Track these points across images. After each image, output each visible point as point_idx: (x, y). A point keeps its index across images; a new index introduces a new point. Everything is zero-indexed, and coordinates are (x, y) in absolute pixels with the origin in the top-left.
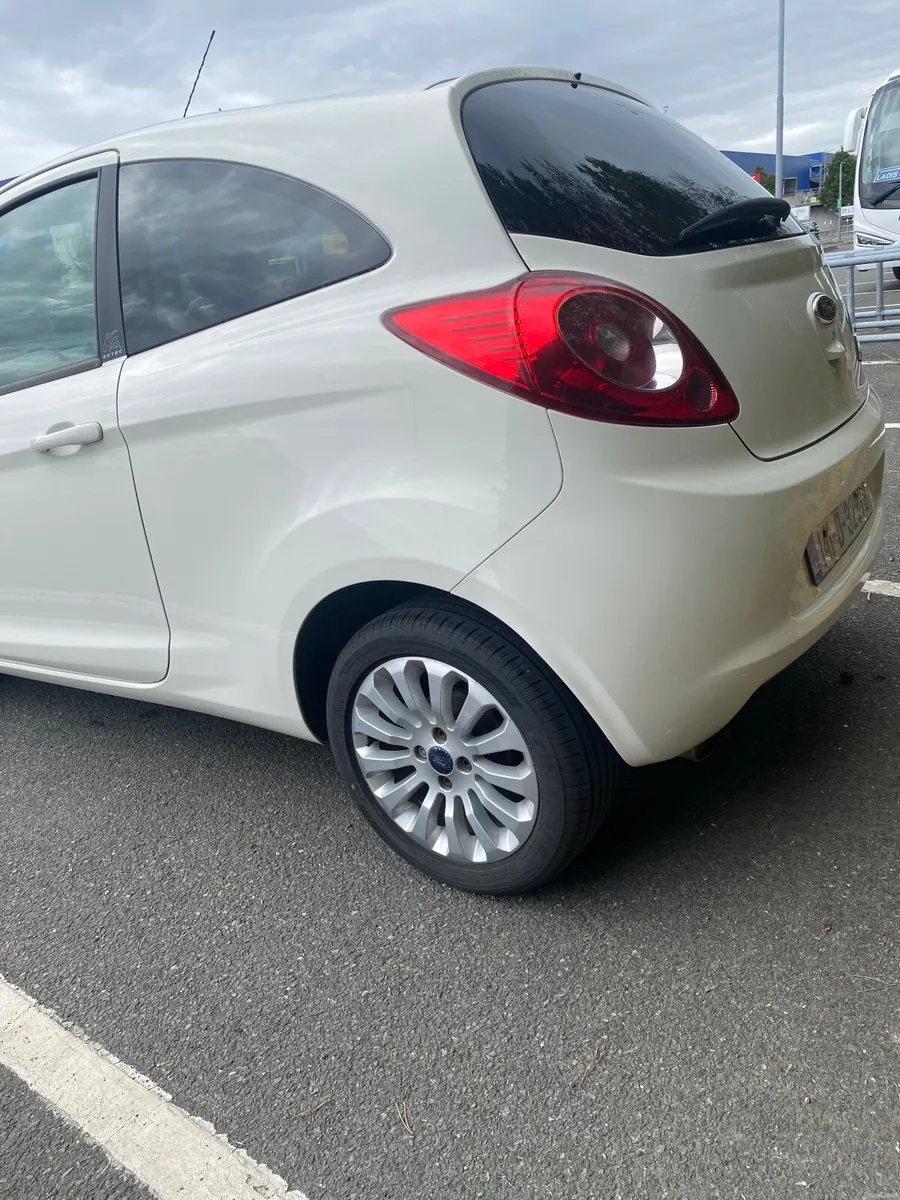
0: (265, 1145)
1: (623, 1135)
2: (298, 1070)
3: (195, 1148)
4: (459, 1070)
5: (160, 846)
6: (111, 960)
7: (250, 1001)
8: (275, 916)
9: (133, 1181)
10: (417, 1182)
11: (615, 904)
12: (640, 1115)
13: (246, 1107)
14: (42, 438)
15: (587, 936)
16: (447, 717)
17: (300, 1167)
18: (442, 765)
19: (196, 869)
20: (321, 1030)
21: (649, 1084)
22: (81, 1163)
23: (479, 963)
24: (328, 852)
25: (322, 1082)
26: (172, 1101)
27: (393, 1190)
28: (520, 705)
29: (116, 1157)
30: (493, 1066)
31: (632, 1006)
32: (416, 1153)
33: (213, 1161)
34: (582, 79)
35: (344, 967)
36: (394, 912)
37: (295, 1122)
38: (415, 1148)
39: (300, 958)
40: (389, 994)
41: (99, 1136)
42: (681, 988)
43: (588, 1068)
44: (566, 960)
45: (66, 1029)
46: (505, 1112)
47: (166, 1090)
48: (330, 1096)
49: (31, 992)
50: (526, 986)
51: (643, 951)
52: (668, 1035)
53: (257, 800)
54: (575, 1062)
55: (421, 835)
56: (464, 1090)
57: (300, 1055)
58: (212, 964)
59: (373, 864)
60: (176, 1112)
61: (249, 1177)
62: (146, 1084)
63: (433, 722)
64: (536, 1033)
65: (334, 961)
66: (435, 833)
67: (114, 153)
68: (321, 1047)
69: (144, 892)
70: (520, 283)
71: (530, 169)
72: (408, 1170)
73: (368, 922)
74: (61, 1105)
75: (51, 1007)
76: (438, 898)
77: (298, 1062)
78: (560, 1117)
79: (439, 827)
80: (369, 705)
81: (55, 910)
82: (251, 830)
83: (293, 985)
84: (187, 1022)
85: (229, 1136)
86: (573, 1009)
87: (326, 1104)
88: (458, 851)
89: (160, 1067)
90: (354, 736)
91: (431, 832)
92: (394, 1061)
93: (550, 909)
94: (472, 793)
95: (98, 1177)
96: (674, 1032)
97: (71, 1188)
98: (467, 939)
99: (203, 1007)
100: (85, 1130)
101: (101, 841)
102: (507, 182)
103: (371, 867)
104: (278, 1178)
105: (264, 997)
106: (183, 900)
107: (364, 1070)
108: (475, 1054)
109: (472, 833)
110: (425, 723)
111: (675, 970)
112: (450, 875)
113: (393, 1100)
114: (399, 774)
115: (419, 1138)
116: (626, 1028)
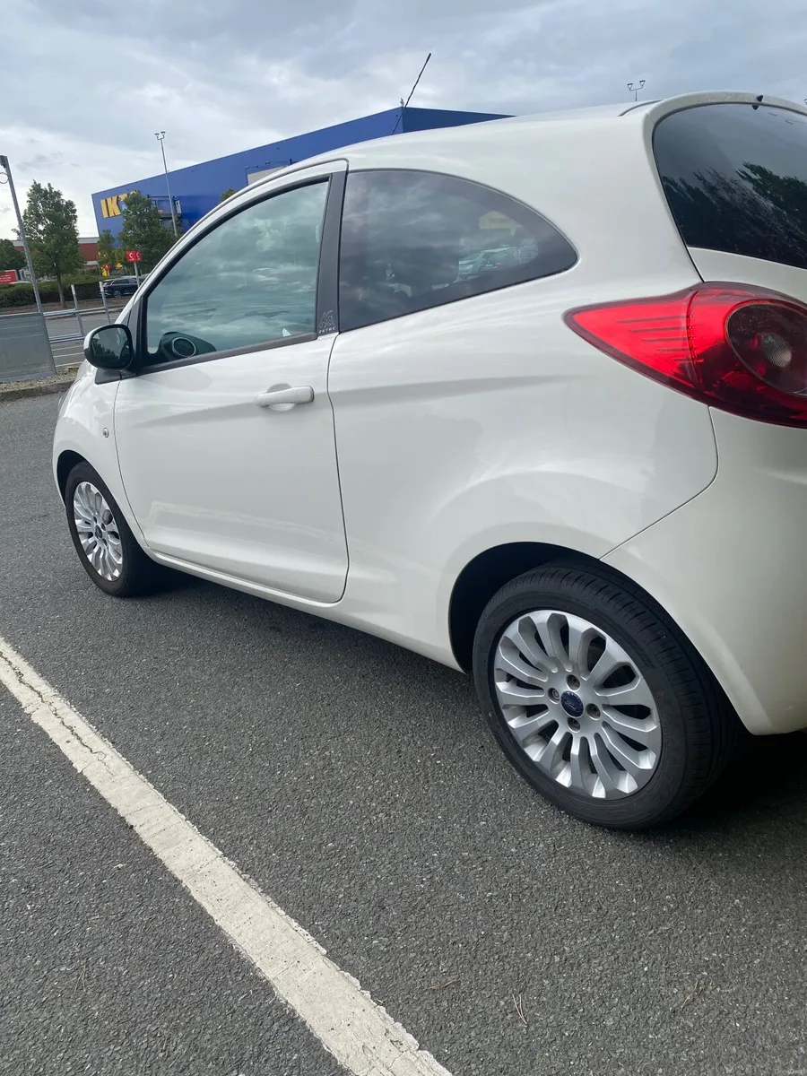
0: (401, 1007)
1: (717, 1064)
2: (431, 950)
3: (344, 998)
4: (570, 977)
5: (322, 740)
6: (280, 830)
7: (392, 883)
8: (415, 815)
9: (294, 1015)
10: (528, 1066)
11: (720, 855)
12: (734, 1049)
13: (386, 973)
14: (263, 395)
15: (692, 879)
16: (582, 668)
17: (429, 1032)
18: (574, 709)
19: (352, 764)
20: (451, 920)
21: (745, 1024)
22: (254, 991)
23: (591, 887)
24: (462, 767)
25: (450, 964)
26: (326, 955)
27: (508, 1069)
28: (653, 666)
29: (281, 992)
30: (600, 979)
31: (732, 950)
32: (529, 1040)
33: (357, 1011)
34: (763, 101)
35: (473, 869)
36: (518, 828)
37: (427, 993)
38: (529, 1036)
39: (435, 855)
40: (510, 899)
41: (270, 973)
42: (780, 942)
43: (688, 998)
44: (672, 897)
45: (244, 880)
46: (610, 1022)
47: (322, 946)
48: (456, 977)
49: (218, 845)
50: (633, 914)
51: (745, 901)
52: (766, 983)
53: (404, 711)
54: (675, 991)
55: (547, 766)
56: (573, 995)
57: (433, 937)
58: (361, 847)
59: (498, 783)
60: (329, 965)
61: (387, 1031)
62: (306, 937)
63: (569, 670)
64: (640, 957)
65: (464, 862)
66: (559, 766)
67: (345, 162)
68: (450, 934)
69: (309, 776)
70: (694, 292)
71: (701, 179)
72: (521, 1054)
73: (494, 833)
74: (239, 940)
75: (233, 860)
76: (556, 823)
77: (430, 943)
78: (659, 1036)
79: (563, 762)
80: (512, 647)
81: (238, 781)
82: (397, 737)
83: (428, 877)
84: (340, 892)
85: (372, 993)
86: (676, 943)
87: (453, 983)
88: (580, 785)
89: (318, 925)
90: (495, 671)
91: (556, 765)
92: (512, 958)
93: (658, 849)
94: (598, 737)
95: (266, 1005)
96: (771, 981)
97: (245, 1011)
98: (580, 862)
99: (353, 882)
100: (258, 965)
101: (275, 729)
102: (680, 190)
103: (499, 785)
104: (410, 1037)
105: (404, 883)
106: (340, 789)
107: (486, 960)
108: (585, 965)
109: (594, 771)
110: (561, 670)
111: (775, 925)
112: (570, 804)
113: (510, 992)
114: (532, 710)
115: (532, 1028)
116: (726, 969)
